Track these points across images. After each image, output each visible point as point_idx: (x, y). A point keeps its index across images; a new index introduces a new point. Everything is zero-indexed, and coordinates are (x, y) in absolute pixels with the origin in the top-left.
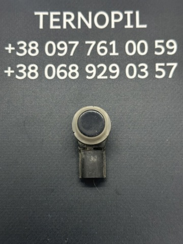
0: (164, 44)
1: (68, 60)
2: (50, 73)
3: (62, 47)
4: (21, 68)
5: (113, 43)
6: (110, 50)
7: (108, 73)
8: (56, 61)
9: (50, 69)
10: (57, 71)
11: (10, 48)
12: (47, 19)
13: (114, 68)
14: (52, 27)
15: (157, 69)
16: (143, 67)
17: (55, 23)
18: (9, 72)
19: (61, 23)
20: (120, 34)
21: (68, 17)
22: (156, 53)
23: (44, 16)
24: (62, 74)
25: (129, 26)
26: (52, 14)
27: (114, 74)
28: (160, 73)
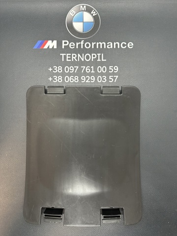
0: (113, 68)
1: (74, 74)
2: (67, 80)
3: (72, 69)
4: (55, 78)
5: (92, 67)
6: (91, 70)
7: (90, 80)
8: (69, 75)
9: (67, 78)
10: (70, 79)
11: (50, 69)
12: (65, 57)
13: (93, 78)
14: (67, 60)
15: (110, 78)
16: (104, 78)
17: (69, 59)
18: (50, 79)
19: (71, 59)
20: (95, 63)
21: (74, 56)
22: (110, 72)
23: (64, 55)
24: (72, 80)
25: (99, 60)
26: (67, 55)
27: (93, 80)
28: (111, 80)
